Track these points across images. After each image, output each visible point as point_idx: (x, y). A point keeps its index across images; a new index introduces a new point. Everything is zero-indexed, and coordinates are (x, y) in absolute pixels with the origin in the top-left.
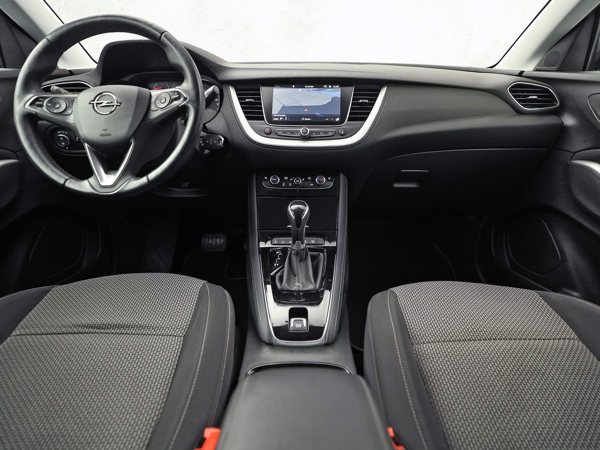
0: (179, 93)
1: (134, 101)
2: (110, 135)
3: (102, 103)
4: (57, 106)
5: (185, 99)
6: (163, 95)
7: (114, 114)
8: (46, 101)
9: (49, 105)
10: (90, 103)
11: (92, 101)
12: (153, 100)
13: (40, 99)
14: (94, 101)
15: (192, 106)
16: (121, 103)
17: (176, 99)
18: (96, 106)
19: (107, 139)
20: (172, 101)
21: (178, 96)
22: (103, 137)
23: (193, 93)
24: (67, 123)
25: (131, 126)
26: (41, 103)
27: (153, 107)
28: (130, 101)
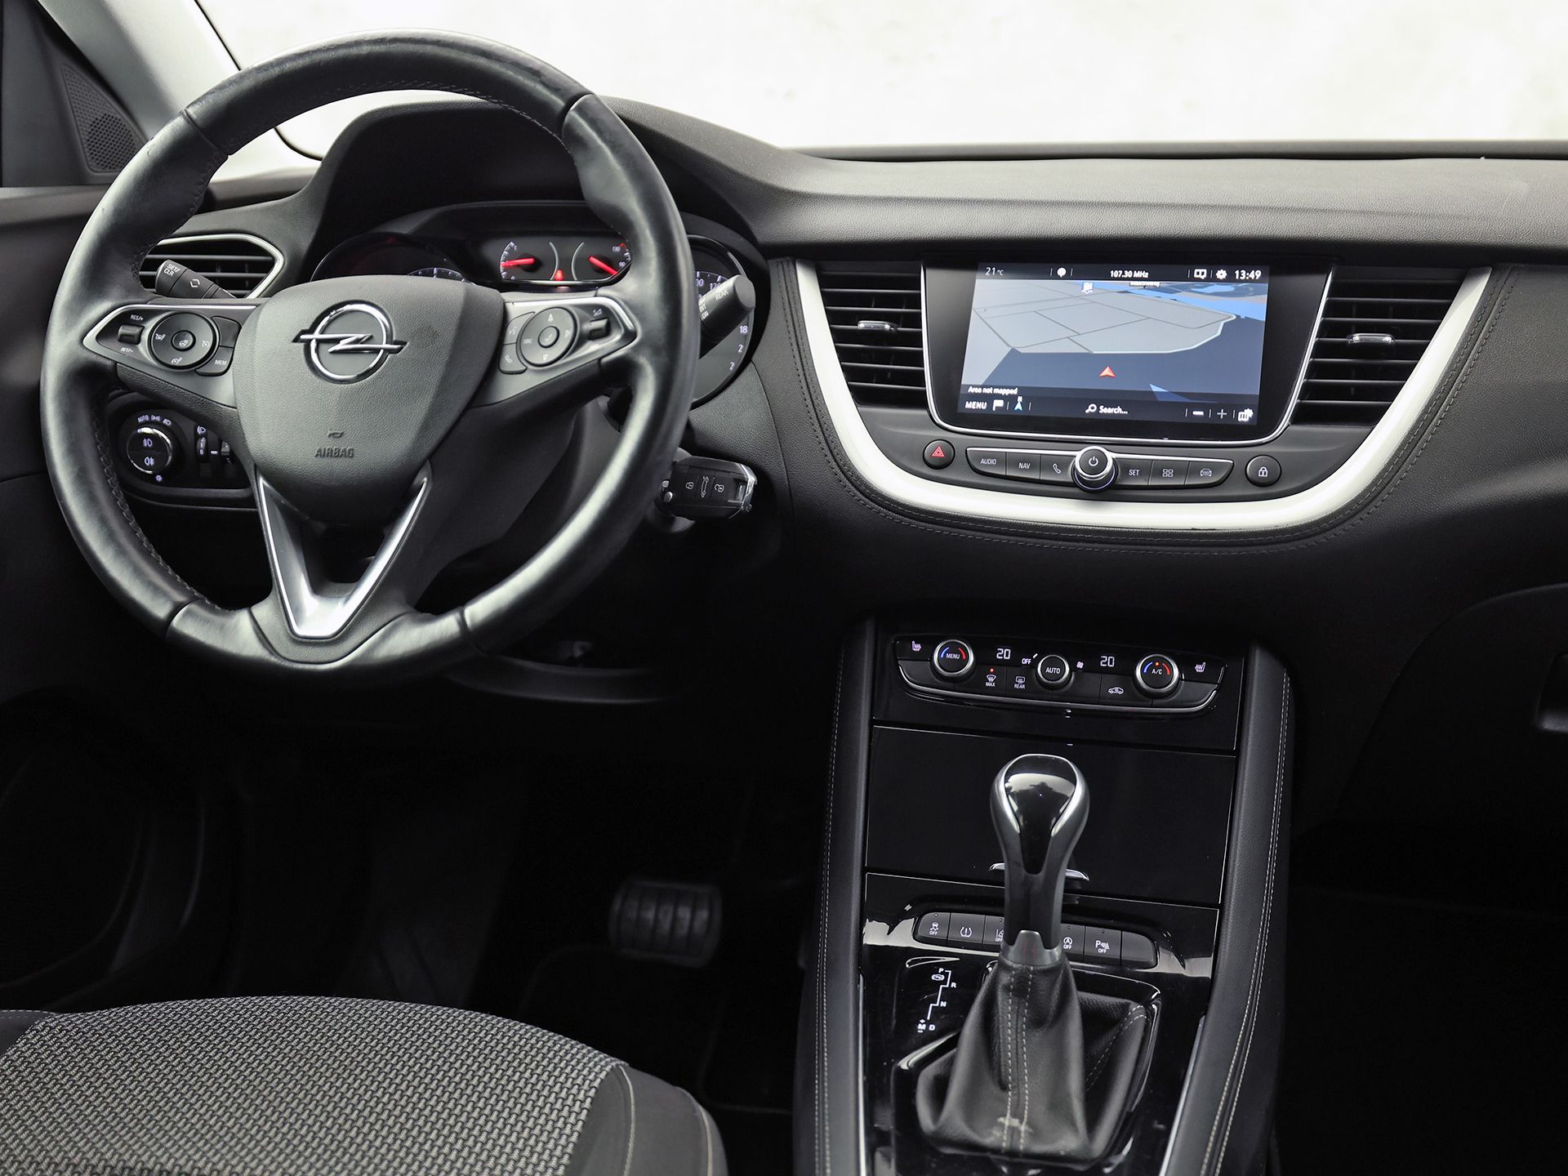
0: (607, 313)
1: (448, 335)
2: (350, 454)
3: (337, 341)
4: (184, 344)
5: (629, 336)
6: (551, 318)
7: (374, 381)
8: (150, 325)
9: (160, 337)
10: (296, 340)
11: (304, 332)
12: (513, 332)
13: (133, 317)
14: (311, 331)
15: (651, 363)
16: (405, 343)
17: (595, 335)
18: (317, 350)
19: (339, 466)
20: (579, 340)
21: (602, 323)
22: (326, 460)
23: (657, 314)
24: (209, 404)
25: (425, 427)
26: (134, 330)
27: (509, 360)
28: (435, 335)
